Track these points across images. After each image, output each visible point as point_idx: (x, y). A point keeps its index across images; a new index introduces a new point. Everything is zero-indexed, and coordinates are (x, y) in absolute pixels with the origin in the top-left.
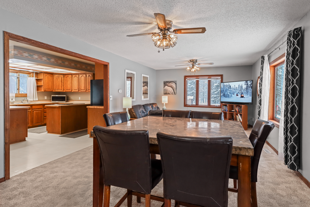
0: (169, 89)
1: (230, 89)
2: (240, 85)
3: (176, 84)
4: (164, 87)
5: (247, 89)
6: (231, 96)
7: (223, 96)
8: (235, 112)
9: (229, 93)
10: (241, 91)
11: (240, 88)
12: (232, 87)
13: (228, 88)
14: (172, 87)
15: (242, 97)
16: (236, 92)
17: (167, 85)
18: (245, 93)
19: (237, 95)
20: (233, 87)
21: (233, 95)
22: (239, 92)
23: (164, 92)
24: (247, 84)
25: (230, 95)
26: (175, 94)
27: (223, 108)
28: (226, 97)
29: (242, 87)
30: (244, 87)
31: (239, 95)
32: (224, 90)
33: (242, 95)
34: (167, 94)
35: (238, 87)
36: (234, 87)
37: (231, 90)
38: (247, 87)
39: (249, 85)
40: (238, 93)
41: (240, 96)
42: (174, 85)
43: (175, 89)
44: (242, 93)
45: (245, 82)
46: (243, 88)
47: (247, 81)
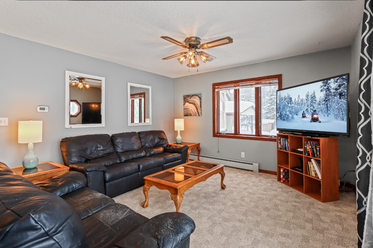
0: (191, 107)
1: (289, 105)
2: (310, 94)
3: (200, 99)
4: (184, 104)
5: (326, 100)
6: (292, 118)
7: (279, 118)
8: (305, 154)
9: (288, 113)
10: (312, 107)
11: (310, 101)
12: (293, 100)
13: (287, 103)
14: (194, 104)
15: (314, 121)
16: (301, 110)
17: (188, 102)
18: (322, 110)
19: (304, 116)
20: (295, 100)
21: (295, 116)
22: (307, 109)
23: (184, 112)
24: (328, 89)
25: (290, 116)
26: (199, 115)
27: (280, 143)
28: (284, 120)
29: (313, 97)
30: (320, 95)
31: (307, 115)
32: (281, 107)
33: (315, 116)
34: (188, 116)
35: (304, 98)
36: (297, 100)
37: (292, 105)
38: (327, 95)
39: (332, 91)
40: (306, 112)
41: (309, 117)
42: (197, 100)
43: (199, 106)
44: (315, 111)
45: (320, 83)
46: (318, 99)
47: (326, 81)
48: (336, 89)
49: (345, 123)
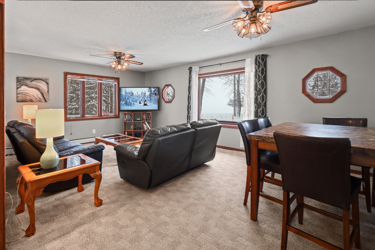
1: (132, 97)
2: (143, 92)
5: (150, 96)
6: (134, 104)
7: (125, 104)
9: (131, 101)
10: (144, 99)
11: (143, 95)
12: (134, 94)
13: (130, 96)
15: (145, 105)
16: (139, 100)
18: (148, 100)
19: (140, 103)
20: (135, 94)
21: (135, 103)
22: (142, 99)
24: (151, 91)
25: (132, 103)
27: (125, 118)
28: (128, 105)
29: (145, 94)
30: (148, 93)
31: (142, 102)
32: (126, 98)
33: (146, 103)
35: (140, 94)
36: (136, 94)
37: (134, 97)
38: (150, 94)
39: (153, 92)
40: (141, 101)
41: (143, 103)
44: (146, 100)
45: (148, 88)
46: (147, 95)
47: (150, 88)
48: (154, 92)
49: (157, 106)
